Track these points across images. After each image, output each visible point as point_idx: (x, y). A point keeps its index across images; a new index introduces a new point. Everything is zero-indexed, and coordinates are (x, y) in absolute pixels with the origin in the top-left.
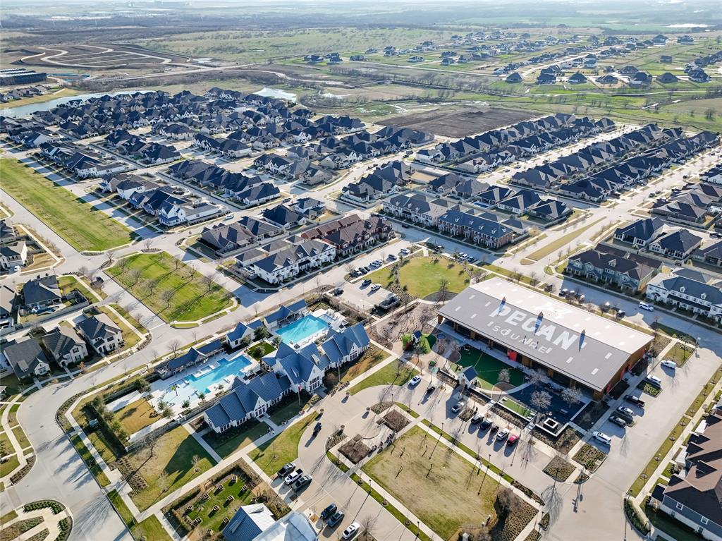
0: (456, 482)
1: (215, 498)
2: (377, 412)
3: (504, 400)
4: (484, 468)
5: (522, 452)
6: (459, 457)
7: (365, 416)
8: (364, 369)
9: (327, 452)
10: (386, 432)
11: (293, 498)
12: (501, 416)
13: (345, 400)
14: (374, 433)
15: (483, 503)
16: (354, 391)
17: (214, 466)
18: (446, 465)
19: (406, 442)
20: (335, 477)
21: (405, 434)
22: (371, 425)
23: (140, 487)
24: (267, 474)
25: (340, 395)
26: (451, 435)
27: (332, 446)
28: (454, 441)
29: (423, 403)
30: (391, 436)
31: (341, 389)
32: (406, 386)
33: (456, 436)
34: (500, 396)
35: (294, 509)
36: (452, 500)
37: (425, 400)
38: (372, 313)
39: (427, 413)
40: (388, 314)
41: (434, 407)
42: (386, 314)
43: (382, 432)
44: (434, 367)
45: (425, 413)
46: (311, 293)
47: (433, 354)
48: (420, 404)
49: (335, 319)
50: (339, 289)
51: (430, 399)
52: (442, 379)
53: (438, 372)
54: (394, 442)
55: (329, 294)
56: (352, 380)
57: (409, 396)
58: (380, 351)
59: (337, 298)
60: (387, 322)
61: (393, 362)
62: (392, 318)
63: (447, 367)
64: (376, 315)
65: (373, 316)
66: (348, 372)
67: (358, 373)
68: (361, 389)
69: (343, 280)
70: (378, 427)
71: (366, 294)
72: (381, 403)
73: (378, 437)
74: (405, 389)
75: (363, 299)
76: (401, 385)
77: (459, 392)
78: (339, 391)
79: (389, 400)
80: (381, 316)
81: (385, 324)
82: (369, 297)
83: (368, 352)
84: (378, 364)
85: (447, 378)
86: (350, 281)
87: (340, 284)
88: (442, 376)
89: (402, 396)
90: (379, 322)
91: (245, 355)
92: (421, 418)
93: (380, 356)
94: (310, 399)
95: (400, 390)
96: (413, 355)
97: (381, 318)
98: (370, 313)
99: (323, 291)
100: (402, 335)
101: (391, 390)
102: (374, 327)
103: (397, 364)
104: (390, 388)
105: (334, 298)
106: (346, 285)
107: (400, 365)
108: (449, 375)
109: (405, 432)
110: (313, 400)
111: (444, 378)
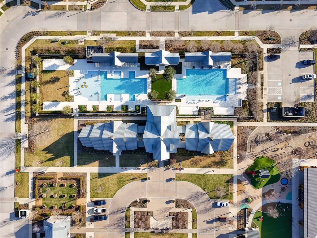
1: (59, 188)
2: (177, 206)
7: (168, 202)
8: (201, 165)
9: (129, 207)
10: (168, 223)
11: (91, 220)
13: (168, 180)
14: (161, 219)
16: (179, 178)
17: (70, 166)
20: (119, 226)
21: (176, 233)
22: (165, 212)
23: (31, 148)
24: (91, 195)
25: (171, 173)
27: (134, 206)
29: (208, 222)
30: (167, 229)
31: (175, 169)
32: (212, 202)
35: (87, 227)
37: (212, 222)
38: (269, 110)
39: (202, 231)
40: (277, 122)
41: (211, 231)
42: (276, 121)
43: (165, 221)
44: (246, 203)
45: (201, 230)
46: (254, 36)
47: (259, 192)
48: (206, 222)
49: (238, 91)
50: (279, 50)
51: (215, 224)
52: (240, 216)
53: (243, 209)
54: (165, 233)
55: (265, 51)
56: (188, 167)
57: (206, 211)
58: (230, 158)
59: (266, 64)
60: (268, 131)
61: (227, 175)
62: (276, 129)
63: (254, 211)
64: (269, 115)
65: (265, 114)
66: (192, 159)
67: (197, 165)
68: (186, 180)
69: (297, 39)
70: (167, 216)
71: (293, 77)
72: (186, 201)
73: (161, 223)
74: (210, 203)
75: (282, 84)
76: (211, 198)
77: (236, 235)
78: (173, 170)
79: (192, 203)
80: (271, 119)
81: (263, 132)
82: (291, 83)
83: (222, 152)
84: (217, 168)
85: (242, 219)
86: (300, 45)
87: (288, 42)
88: (242, 215)
89: (202, 207)
90: (262, 126)
91: (149, 80)
92: (195, 231)
93: (225, 162)
94: (151, 162)
95: (206, 201)
96: (245, 180)
97: (269, 122)
98: (267, 108)
99: (266, 41)
100: (261, 155)
101: (202, 197)
102: (253, 128)
103: (227, 180)
104: (202, 195)
105: (264, 61)
106: (292, 48)
107: (228, 182)
108: (247, 219)
109: (176, 232)
110: (153, 164)
111: (242, 217)
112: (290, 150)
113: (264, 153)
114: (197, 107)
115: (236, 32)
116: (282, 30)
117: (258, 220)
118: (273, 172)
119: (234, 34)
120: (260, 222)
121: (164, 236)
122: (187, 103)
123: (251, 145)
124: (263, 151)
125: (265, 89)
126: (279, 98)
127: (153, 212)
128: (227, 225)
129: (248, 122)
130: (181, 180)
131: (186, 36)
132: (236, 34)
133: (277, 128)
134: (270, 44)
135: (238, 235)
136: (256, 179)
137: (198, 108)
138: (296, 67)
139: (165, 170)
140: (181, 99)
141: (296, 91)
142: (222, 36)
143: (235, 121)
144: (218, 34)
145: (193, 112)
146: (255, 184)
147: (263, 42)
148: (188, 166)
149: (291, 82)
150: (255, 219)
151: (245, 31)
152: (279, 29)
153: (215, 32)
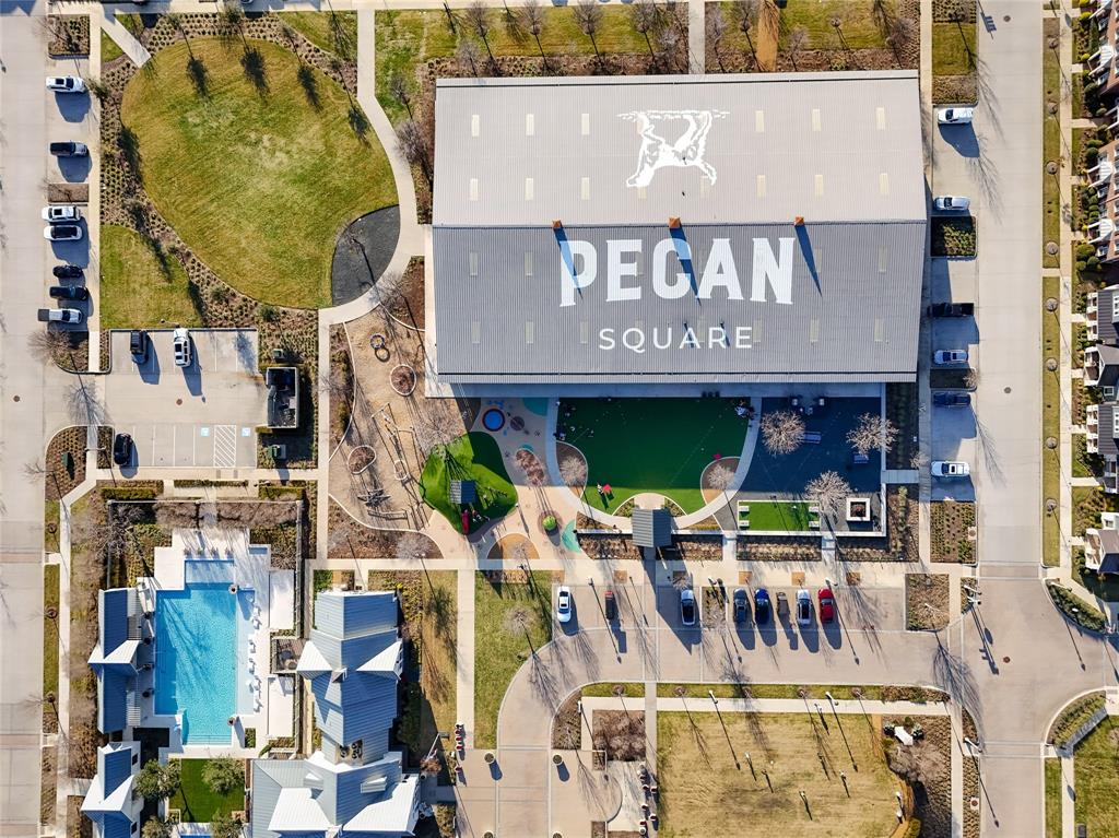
0: (809, 775)
2: (575, 745)
3: (743, 514)
4: (825, 706)
5: (854, 616)
6: (776, 717)
7: (564, 774)
8: (449, 669)
10: (626, 774)
12: (766, 558)
13: (496, 772)
14: (614, 797)
15: (872, 778)
16: (488, 737)
18: (771, 756)
19: (676, 763)
21: (659, 750)
22: (592, 785)
25: (473, 764)
26: (727, 681)
28: (741, 691)
29: (623, 649)
30: (646, 778)
31: (462, 753)
32: (560, 636)
33: (734, 676)
34: (730, 506)
36: (829, 814)
37: (621, 638)
38: (280, 464)
39: (649, 667)
40: (317, 440)
41: (648, 641)
42: (315, 443)
43: (622, 782)
44: (561, 532)
45: (646, 668)
46: (62, 508)
47: (526, 495)
48: (621, 655)
49: (223, 557)
50: (105, 432)
51: (627, 626)
52: (600, 552)
53: (579, 540)
54: (658, 783)
55: (105, 475)
56: (455, 709)
57: (587, 654)
58: (425, 581)
59: (144, 473)
60: (343, 466)
61: (478, 588)
62: (339, 442)
63: (584, 509)
64: (296, 465)
65: (295, 474)
66: (428, 697)
67: (448, 682)
68: (494, 717)
69: (71, 379)
70: (606, 777)
71: (185, 393)
72: (557, 717)
73: (628, 798)
74: (562, 643)
75: (205, 425)
76: (549, 639)
77: (657, 563)
78: (462, 759)
79: (565, 697)
80: (309, 458)
81: (345, 480)
82: (204, 399)
83: (407, 605)
84: (456, 621)
85: (609, 544)
86: (90, 370)
87: (82, 405)
88: (596, 545)
89: (576, 667)
90: (330, 485)
91: (185, 831)
92: (651, 689)
93: (436, 594)
94: (438, 827)
95: (558, 654)
96: (493, 535)
97: (316, 464)
98: (277, 468)
99: (76, 473)
100: (416, 487)
101: (545, 668)
102: (337, 514)
103: (491, 591)
104: (539, 665)
105: (135, 478)
106: (100, 396)
107: (497, 587)
108: (606, 532)
109: (655, 747)
110: (444, 822)
111: (602, 546)
112: (400, 404)
113: (409, 481)
114: (271, 680)
115: (47, 561)
116: (44, 423)
117: (611, 497)
118: (462, 457)
119: (52, 566)
120: (616, 491)
121: (668, 788)
122: (258, 711)
123: (387, 519)
124: (404, 484)
125: (219, 475)
126: (247, 432)
127: (594, 823)
128: (630, 591)
129: (315, 525)
130: (494, 732)
131: (57, 714)
132: (54, 559)
133: (334, 442)
134: (85, 461)
135: (658, 558)
136: (485, 507)
137: (274, 679)
138: (156, 382)
139: (465, 783)
140: (247, 730)
141: (225, 382)
142: (57, 604)
143: (313, 565)
144: (52, 615)
145: (286, 692)
146: (502, 508)
147: (78, 483)
148: (453, 708)
149: (200, 397)
150: (607, 506)
151: (46, 534)
152: (44, 431)
153: (45, 624)
